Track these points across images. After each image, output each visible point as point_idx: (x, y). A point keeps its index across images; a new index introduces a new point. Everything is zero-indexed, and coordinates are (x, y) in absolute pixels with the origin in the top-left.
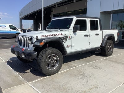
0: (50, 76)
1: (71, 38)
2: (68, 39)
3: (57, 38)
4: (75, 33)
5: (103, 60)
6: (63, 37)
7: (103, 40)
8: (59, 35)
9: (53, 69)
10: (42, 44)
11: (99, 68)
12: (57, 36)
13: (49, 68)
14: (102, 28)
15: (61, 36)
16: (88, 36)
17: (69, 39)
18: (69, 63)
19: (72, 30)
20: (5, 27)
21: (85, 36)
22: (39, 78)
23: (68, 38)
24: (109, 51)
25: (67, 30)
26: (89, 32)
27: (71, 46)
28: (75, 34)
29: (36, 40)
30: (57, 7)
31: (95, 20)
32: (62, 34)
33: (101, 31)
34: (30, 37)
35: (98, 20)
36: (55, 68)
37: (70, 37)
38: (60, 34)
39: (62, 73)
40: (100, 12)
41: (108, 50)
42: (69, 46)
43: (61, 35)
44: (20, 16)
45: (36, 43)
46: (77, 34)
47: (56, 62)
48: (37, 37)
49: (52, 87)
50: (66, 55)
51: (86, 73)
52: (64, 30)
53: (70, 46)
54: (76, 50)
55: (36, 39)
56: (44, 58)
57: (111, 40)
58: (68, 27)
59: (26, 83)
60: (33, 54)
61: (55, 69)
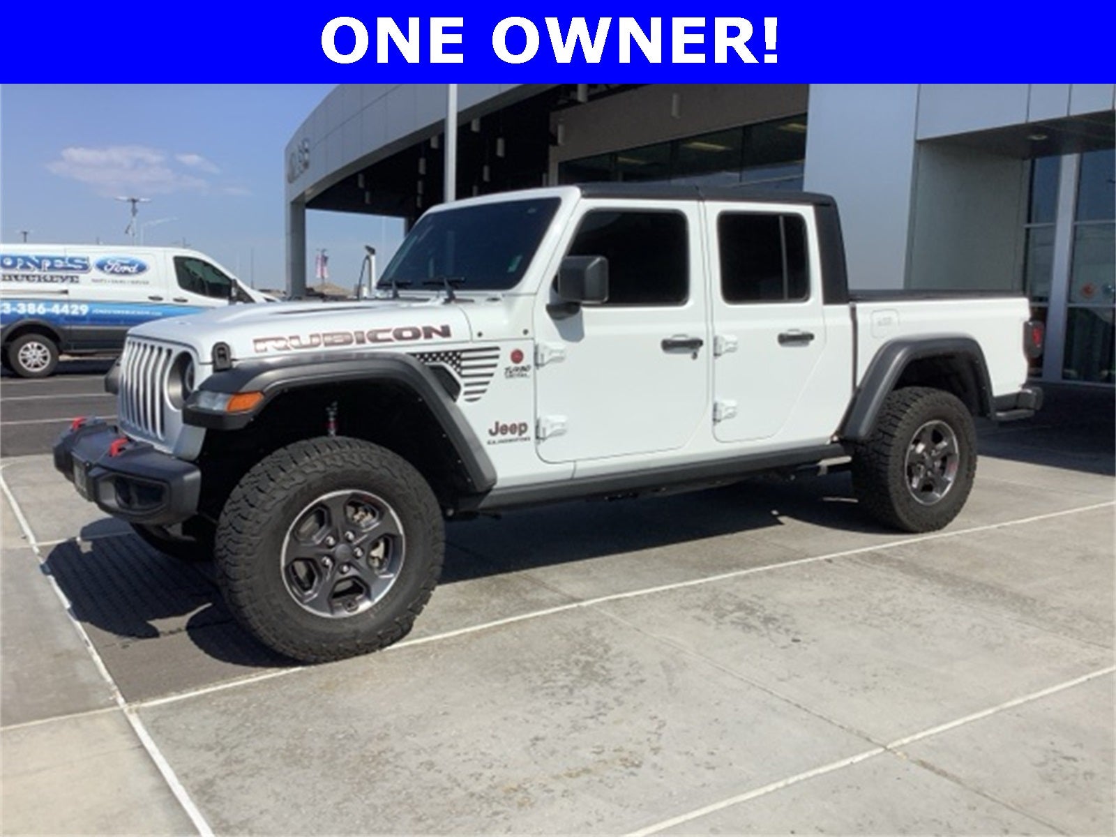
0: (316, 662)
1: (528, 360)
2: (499, 372)
3: (393, 358)
4: (571, 320)
5: (849, 559)
6: (454, 356)
7: (857, 391)
8: (416, 335)
9: (345, 613)
10: (249, 403)
11: (768, 620)
12: (403, 349)
13: (311, 604)
14: (853, 284)
15: (436, 344)
16: (702, 351)
17: (509, 373)
18: (538, 573)
19: (544, 297)
20: (142, 269)
21: (668, 346)
22: (224, 677)
23: (505, 361)
24: (927, 488)
25: (498, 294)
26: (710, 317)
27: (531, 432)
28: (574, 334)
29: (216, 370)
30: (591, 98)
31: (773, 218)
32: (445, 332)
33: (844, 309)
34: (177, 351)
35: (807, 213)
36: (365, 606)
37: (517, 356)
38: (429, 332)
39: (422, 652)
40: (920, 143)
41: (911, 475)
42: (513, 428)
43: (436, 338)
44: (291, 178)
45: (206, 394)
46: (588, 329)
47: (378, 552)
48: (221, 351)
49: (281, 743)
50: (485, 503)
51: (620, 654)
52: (480, 296)
53: (520, 428)
54: (580, 465)
55: (214, 363)
56: (264, 517)
57: (940, 386)
58: (512, 269)
59: (115, 703)
60: (173, 484)
61: (367, 612)
